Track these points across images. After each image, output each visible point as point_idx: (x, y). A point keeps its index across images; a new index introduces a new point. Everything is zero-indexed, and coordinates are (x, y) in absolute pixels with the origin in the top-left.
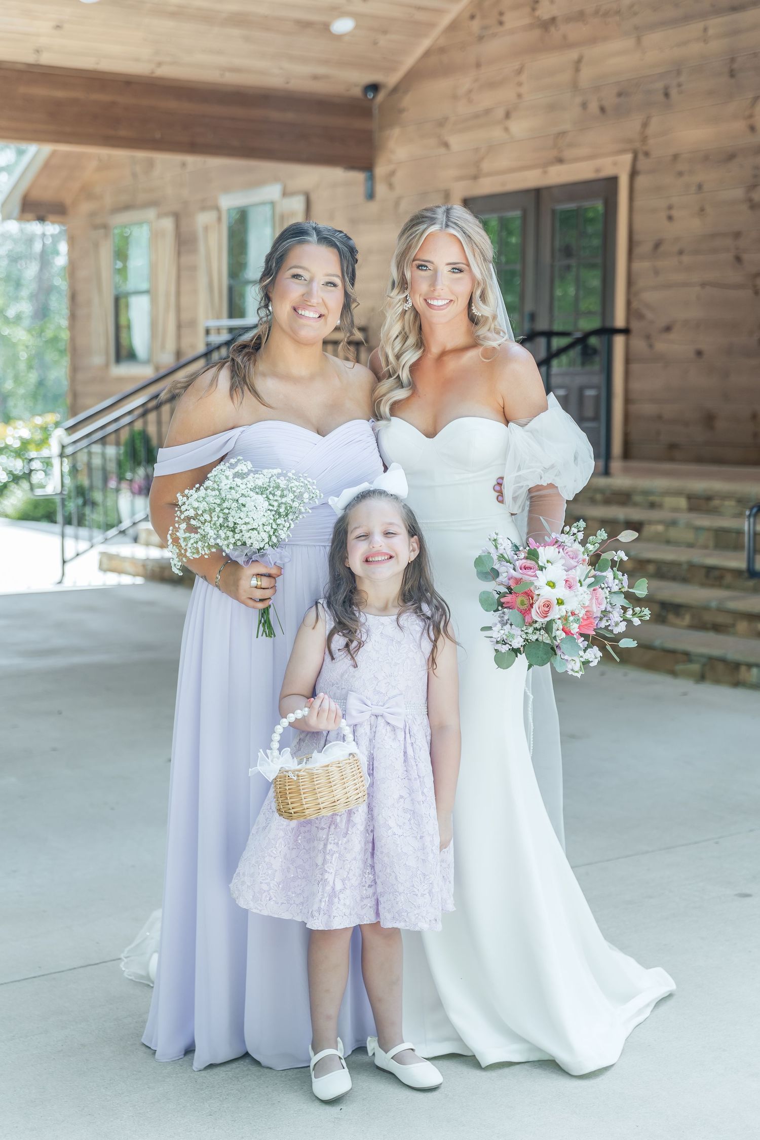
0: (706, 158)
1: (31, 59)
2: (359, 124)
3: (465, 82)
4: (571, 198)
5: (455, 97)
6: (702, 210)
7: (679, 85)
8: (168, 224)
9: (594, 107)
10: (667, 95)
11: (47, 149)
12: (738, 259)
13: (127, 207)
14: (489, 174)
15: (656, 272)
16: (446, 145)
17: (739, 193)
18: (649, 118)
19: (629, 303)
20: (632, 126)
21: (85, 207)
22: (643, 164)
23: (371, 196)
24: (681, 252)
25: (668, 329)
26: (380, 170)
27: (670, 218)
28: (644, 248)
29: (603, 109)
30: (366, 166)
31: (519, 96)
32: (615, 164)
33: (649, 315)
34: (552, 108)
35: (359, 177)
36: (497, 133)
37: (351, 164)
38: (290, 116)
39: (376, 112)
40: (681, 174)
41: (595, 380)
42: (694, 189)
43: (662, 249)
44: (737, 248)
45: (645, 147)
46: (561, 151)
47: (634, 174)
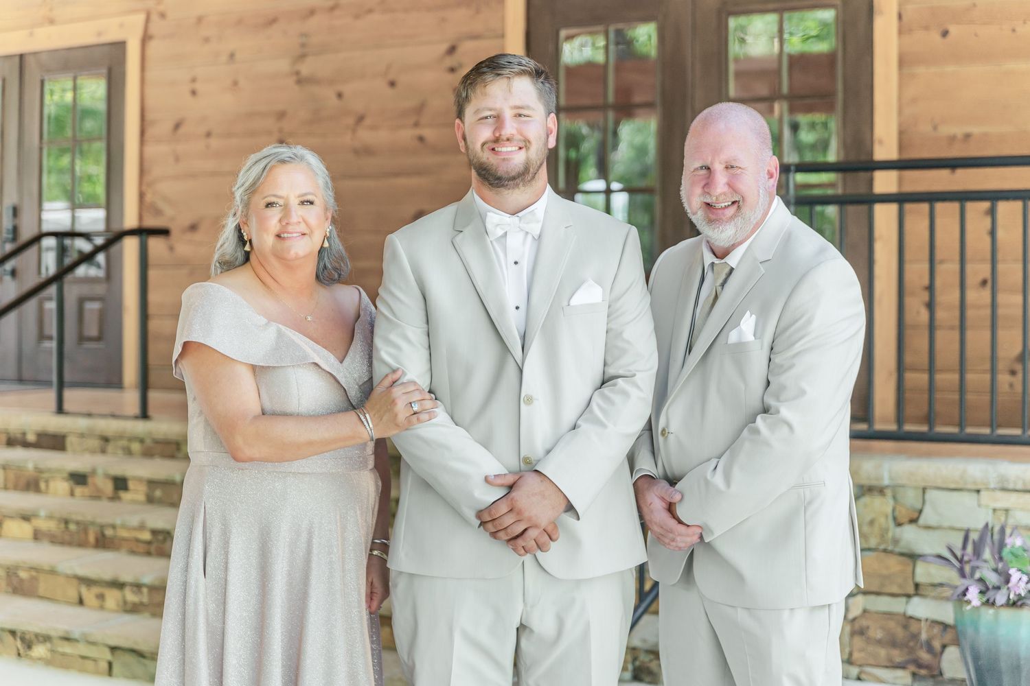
0: (240, 22)
6: (235, 83)
15: (177, 159)
17: (284, 65)
19: (142, 196)
22: (157, 27)
24: (208, 135)
25: (193, 228)
27: (194, 93)
28: (161, 128)
32: (121, 25)
33: (169, 211)
40: (207, 40)
41: (100, 289)
42: (224, 58)
43: (182, 130)
44: (281, 131)
45: (161, 8)
46: (51, 10)
47: (146, 39)
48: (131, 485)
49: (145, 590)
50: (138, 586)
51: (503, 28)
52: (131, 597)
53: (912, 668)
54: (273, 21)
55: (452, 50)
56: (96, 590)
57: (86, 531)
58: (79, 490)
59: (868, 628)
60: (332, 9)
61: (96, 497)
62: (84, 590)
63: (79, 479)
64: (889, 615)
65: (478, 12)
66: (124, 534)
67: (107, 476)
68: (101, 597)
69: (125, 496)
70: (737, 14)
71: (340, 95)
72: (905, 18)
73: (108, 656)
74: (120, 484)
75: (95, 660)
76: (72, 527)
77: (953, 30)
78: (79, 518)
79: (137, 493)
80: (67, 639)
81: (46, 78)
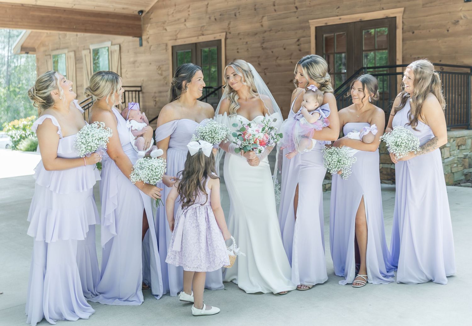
0: (248, 34)
1: (34, 3)
2: (137, 23)
3: (171, 10)
4: (207, 46)
5: (168, 15)
6: (248, 49)
7: (239, 12)
8: (72, 54)
9: (213, 18)
10: (235, 15)
11: (29, 31)
12: (259, 64)
13: (57, 49)
14: (179, 39)
16: (166, 30)
17: (259, 45)
18: (230, 22)
20: (225, 24)
21: (42, 49)
22: (229, 36)
23: (141, 45)
26: (144, 37)
27: (238, 52)
29: (215, 19)
30: (140, 36)
31: (189, 15)
32: (220, 36)
34: (199, 19)
35: (137, 39)
36: (182, 26)
37: (135, 35)
38: (116, 21)
39: (142, 19)
40: (241, 39)
42: (245, 43)
44: (259, 61)
45: (229, 31)
46: (203, 32)
47: (226, 39)
51: (310, 35)
53: (392, 180)
54: (256, 34)
55: (298, 40)
59: (383, 171)
60: (270, 31)
64: (387, 168)
65: (304, 31)
71: (272, 52)
72: (404, 30)
77: (416, 32)
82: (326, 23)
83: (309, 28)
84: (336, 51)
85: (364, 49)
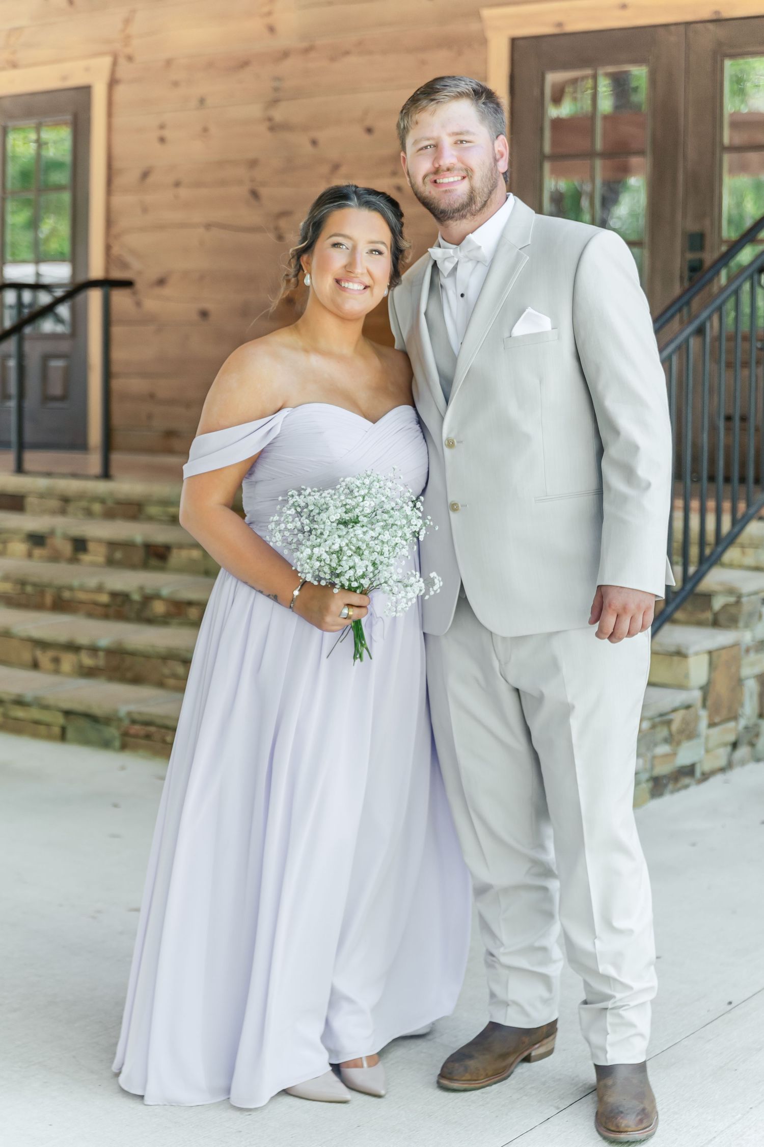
0: (210, 65)
4: (29, 114)
6: (205, 130)
12: (255, 194)
15: (145, 210)
17: (255, 110)
18: (133, 11)
19: (108, 248)
20: (110, 22)
22: (124, 70)
24: (177, 184)
25: (161, 282)
27: (162, 140)
28: (129, 177)
32: (87, 69)
33: (136, 265)
40: (176, 84)
41: (64, 346)
42: (194, 103)
43: (151, 179)
44: (252, 180)
45: (129, 51)
46: (14, 53)
47: (113, 83)
48: (91, 546)
49: (101, 654)
50: (94, 650)
51: (486, 72)
52: (87, 661)
54: (245, 64)
56: (51, 654)
57: (42, 593)
58: (37, 552)
60: (307, 50)
61: (55, 558)
62: (39, 654)
63: (37, 540)
65: (460, 53)
66: (82, 596)
67: (66, 537)
68: (56, 661)
69: (86, 558)
70: (732, 56)
71: (314, 143)
73: (60, 720)
74: (80, 545)
75: (48, 725)
76: (29, 589)
78: (35, 579)
79: (96, 554)
80: (20, 702)
81: (10, 124)
82: (560, 25)
83: (484, 42)
84: (599, 145)
85: (726, 140)
